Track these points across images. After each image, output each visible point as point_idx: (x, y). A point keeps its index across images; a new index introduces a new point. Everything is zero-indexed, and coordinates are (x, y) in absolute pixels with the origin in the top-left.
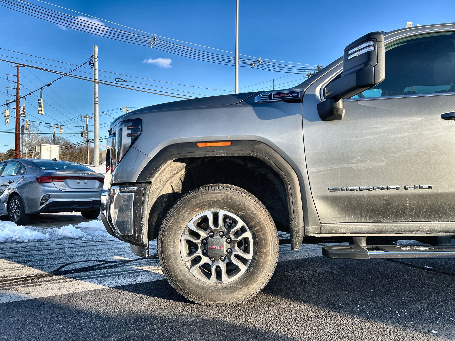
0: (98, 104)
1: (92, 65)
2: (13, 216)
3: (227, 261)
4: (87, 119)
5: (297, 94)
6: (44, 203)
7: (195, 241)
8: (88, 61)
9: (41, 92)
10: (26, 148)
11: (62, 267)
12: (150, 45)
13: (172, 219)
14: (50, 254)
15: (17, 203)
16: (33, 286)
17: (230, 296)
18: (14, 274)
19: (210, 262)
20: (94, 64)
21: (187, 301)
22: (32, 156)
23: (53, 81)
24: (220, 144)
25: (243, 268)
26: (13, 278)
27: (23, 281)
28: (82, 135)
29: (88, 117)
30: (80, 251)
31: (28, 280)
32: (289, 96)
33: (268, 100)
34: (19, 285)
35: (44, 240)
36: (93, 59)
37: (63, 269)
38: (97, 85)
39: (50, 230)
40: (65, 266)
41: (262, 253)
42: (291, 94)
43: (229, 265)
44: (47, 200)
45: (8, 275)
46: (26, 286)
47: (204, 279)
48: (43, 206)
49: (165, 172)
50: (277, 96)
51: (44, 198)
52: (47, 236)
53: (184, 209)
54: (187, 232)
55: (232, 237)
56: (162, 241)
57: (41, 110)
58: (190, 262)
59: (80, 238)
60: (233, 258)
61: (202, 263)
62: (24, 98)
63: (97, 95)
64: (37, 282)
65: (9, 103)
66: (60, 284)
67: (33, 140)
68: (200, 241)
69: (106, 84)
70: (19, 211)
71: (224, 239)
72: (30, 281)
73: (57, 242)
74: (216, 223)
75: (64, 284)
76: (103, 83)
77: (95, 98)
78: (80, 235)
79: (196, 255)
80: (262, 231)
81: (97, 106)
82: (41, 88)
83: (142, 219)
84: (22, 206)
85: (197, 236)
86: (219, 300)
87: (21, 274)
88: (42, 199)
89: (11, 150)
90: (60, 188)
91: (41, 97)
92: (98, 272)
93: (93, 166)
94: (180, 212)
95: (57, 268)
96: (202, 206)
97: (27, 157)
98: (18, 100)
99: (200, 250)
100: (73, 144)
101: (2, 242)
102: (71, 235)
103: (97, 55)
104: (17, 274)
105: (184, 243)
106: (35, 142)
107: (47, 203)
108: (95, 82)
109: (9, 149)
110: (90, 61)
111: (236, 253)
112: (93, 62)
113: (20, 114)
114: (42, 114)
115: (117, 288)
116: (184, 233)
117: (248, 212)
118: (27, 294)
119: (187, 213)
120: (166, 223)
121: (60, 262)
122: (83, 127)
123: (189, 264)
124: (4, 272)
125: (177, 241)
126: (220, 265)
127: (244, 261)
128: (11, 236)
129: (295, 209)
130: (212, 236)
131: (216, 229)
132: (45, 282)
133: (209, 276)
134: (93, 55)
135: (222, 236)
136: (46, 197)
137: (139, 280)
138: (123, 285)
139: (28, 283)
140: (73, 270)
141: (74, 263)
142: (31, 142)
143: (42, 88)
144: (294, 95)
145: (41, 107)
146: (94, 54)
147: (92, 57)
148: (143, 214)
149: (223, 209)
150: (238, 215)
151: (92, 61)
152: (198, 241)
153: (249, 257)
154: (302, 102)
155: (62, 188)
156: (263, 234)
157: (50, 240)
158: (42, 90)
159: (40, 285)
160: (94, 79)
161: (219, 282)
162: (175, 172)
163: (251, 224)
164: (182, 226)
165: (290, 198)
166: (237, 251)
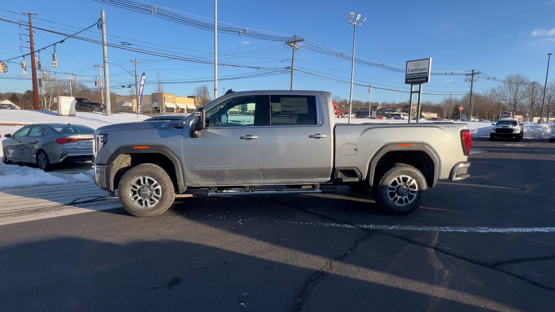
0: (107, 63)
1: (100, 27)
2: (41, 165)
3: (150, 198)
4: (100, 68)
5: (181, 125)
6: (63, 157)
7: (135, 190)
8: (96, 23)
9: (54, 48)
10: (43, 91)
11: (75, 200)
12: (151, 13)
13: (124, 181)
14: (68, 193)
15: (44, 156)
16: (59, 210)
17: (151, 213)
18: (48, 205)
19: (142, 198)
20: (102, 27)
21: (132, 215)
22: (51, 98)
23: (66, 39)
24: (145, 147)
25: (157, 201)
26: (47, 207)
27: (53, 208)
28: (96, 84)
29: (101, 66)
30: (87, 191)
31: (56, 208)
32: (177, 126)
33: (168, 127)
34: (51, 210)
35: (64, 184)
36: (101, 22)
37: (75, 202)
38: (106, 47)
39: (69, 176)
40: (77, 200)
41: (165, 195)
42: (178, 124)
43: (151, 200)
44: (65, 155)
45: (45, 205)
46: (55, 211)
47: (140, 206)
48: (63, 159)
49: (121, 158)
50: (172, 125)
51: (62, 154)
52: (66, 181)
53: (129, 176)
54: (131, 186)
55: (152, 188)
56: (120, 190)
57: (55, 64)
58: (134, 199)
59: (88, 182)
60: (152, 197)
61: (138, 199)
62: (39, 52)
63: (106, 56)
64: (61, 209)
65: (24, 56)
66: (73, 209)
67: (50, 83)
68: (137, 190)
69: (113, 46)
70: (46, 162)
71: (148, 189)
72: (57, 208)
73: (73, 185)
74: (144, 182)
75: (75, 209)
76: (110, 46)
77: (104, 57)
78: (88, 180)
79: (136, 196)
80: (165, 185)
81: (107, 65)
82: (54, 44)
83: (110, 180)
84: (47, 159)
85: (136, 187)
86: (146, 214)
87: (52, 205)
88: (62, 155)
89: (29, 92)
90: (74, 147)
91: (55, 52)
92: (95, 203)
93: (105, 114)
94: (127, 177)
95: (72, 201)
96: (137, 175)
97: (45, 99)
98: (33, 54)
99: (137, 194)
100: (90, 90)
101: (37, 185)
102: (82, 180)
103: (104, 18)
104: (50, 205)
105: (130, 191)
106: (51, 85)
107: (65, 157)
108: (103, 45)
109: (26, 90)
110: (98, 23)
111: (154, 195)
112: (101, 24)
113: (36, 66)
114: (56, 67)
115: (101, 211)
116: (130, 186)
117: (158, 177)
118: (56, 214)
119: (130, 178)
120: (121, 182)
121: (74, 198)
122: (97, 76)
123: (133, 200)
124: (42, 204)
125: (126, 190)
126: (147, 200)
127: (158, 198)
128: (43, 181)
129: (179, 176)
130: (143, 188)
131: (144, 185)
132: (65, 208)
133: (142, 204)
134: (100, 19)
135: (147, 188)
136: (65, 153)
137: (116, 207)
138: (106, 209)
139: (56, 209)
140: (81, 202)
141: (82, 198)
142: (48, 85)
143: (56, 44)
144: (179, 125)
145: (55, 61)
146: (101, 17)
147: (100, 20)
148: (110, 178)
149: (147, 176)
150: (154, 179)
151: (99, 24)
152: (136, 190)
153: (160, 196)
154: (183, 128)
155: (76, 147)
156: (165, 187)
157: (69, 183)
158: (55, 46)
159: (63, 210)
160: (103, 42)
161: (147, 207)
162: (126, 158)
163: (160, 182)
164: (129, 183)
165: (177, 171)
166: (154, 194)
